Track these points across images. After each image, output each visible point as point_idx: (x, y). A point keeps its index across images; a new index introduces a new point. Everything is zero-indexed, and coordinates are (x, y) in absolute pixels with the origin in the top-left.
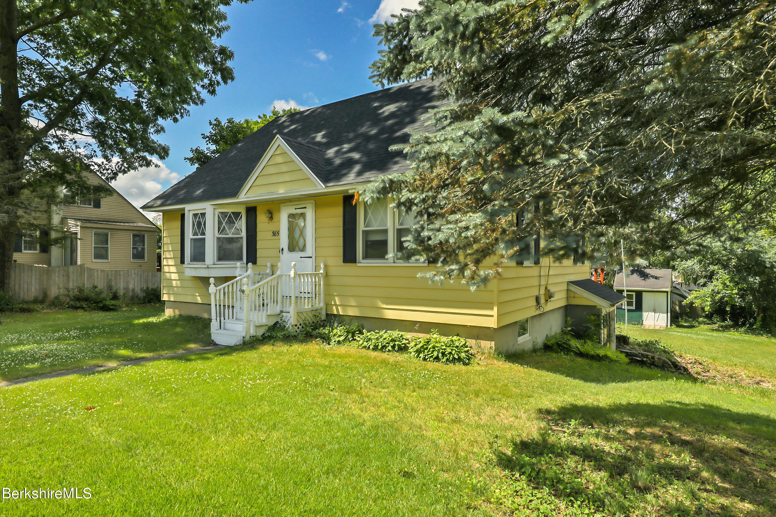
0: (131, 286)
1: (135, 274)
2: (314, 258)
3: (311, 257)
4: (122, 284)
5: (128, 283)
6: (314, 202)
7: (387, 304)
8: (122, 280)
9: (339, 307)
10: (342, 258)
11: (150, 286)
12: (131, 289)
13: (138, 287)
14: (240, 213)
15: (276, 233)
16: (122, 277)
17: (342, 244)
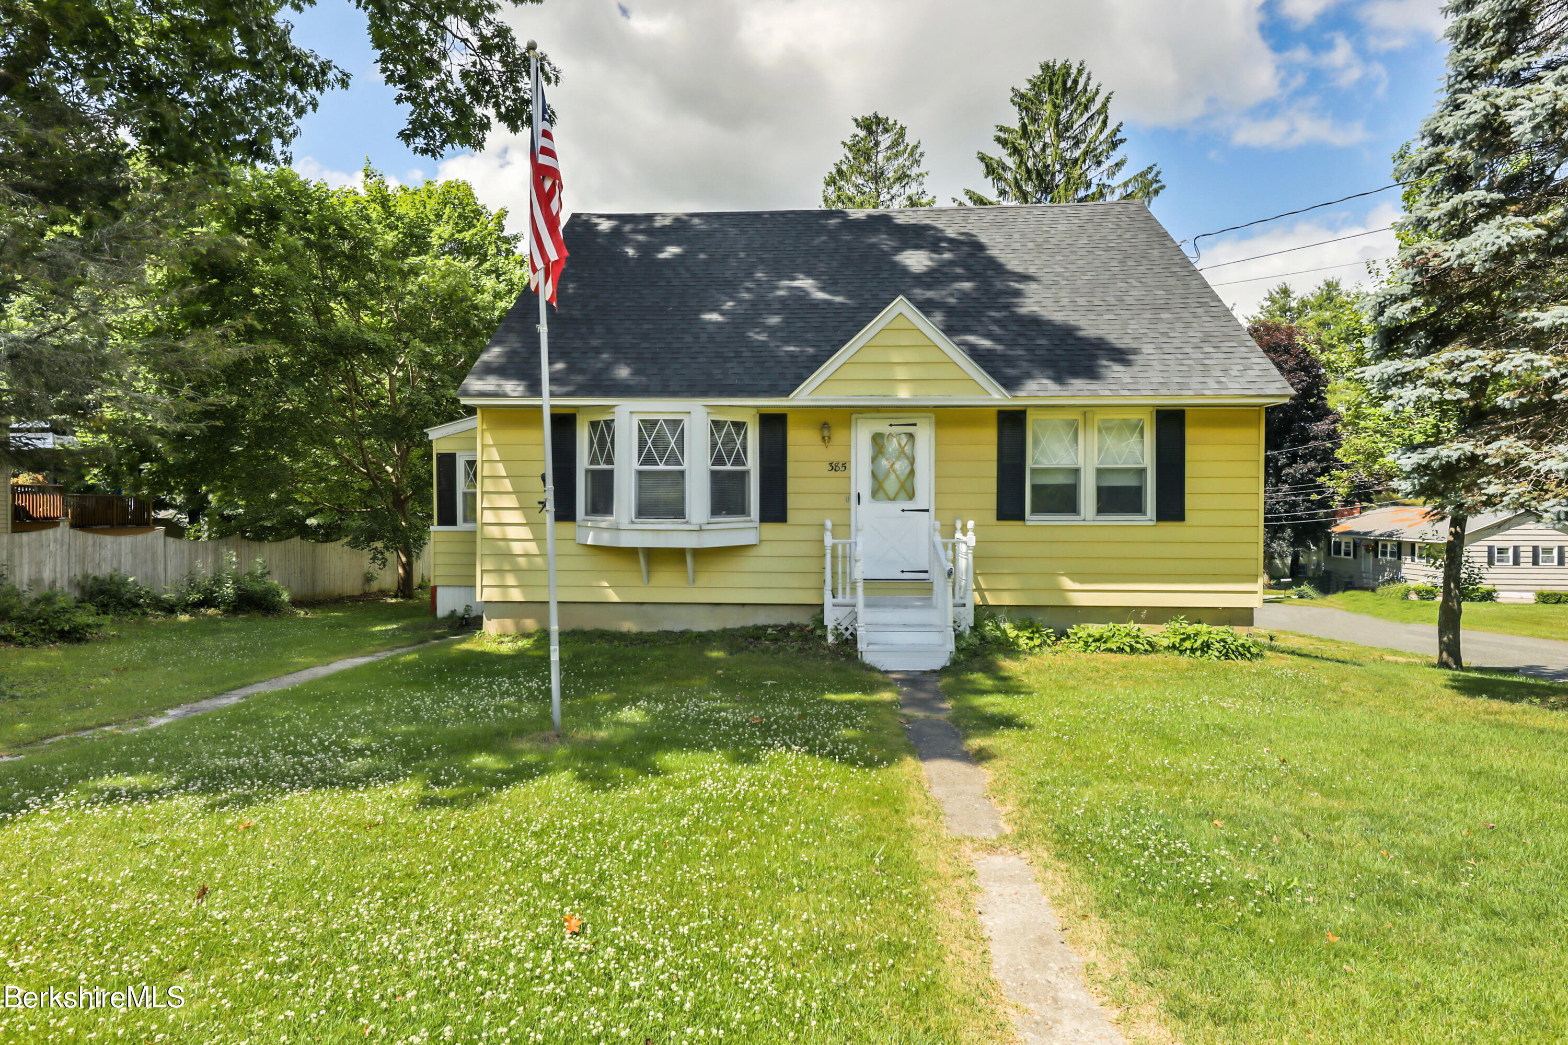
0: (47, 575)
1: (56, 541)
2: (932, 510)
3: (927, 510)
4: (26, 570)
5: (40, 564)
6: (933, 416)
7: (1082, 582)
8: (25, 560)
9: (986, 593)
10: (995, 513)
11: (90, 571)
12: (47, 582)
13: (62, 576)
14: (744, 423)
15: (839, 467)
16: (26, 550)
17: (995, 490)
